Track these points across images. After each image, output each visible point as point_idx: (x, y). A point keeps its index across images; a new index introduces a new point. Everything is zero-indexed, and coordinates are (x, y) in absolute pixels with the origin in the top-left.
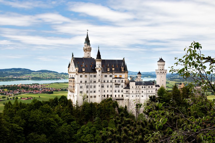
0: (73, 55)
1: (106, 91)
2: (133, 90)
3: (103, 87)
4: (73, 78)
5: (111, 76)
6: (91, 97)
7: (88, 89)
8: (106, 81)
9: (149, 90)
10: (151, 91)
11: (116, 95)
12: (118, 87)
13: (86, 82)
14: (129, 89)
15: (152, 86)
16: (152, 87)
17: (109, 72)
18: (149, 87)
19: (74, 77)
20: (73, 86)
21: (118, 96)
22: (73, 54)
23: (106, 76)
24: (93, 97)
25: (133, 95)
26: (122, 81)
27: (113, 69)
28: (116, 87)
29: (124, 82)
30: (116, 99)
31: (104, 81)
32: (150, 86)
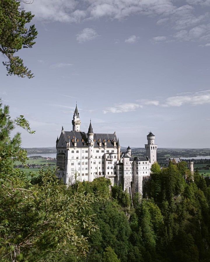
0: (63, 129)
1: (98, 168)
2: (127, 166)
3: (95, 163)
4: (64, 154)
5: (103, 151)
6: (83, 175)
7: (79, 166)
8: (98, 157)
9: (144, 166)
10: (145, 167)
11: (108, 173)
12: (111, 163)
13: (77, 158)
14: (122, 166)
15: (146, 161)
16: (146, 163)
17: (101, 147)
18: (143, 163)
19: (64, 152)
20: (63, 163)
21: (111, 173)
22: (63, 127)
23: (98, 151)
24: (85, 175)
25: (127, 172)
26: (115, 157)
27: (106, 144)
28: (109, 163)
29: (117, 157)
30: (109, 177)
31: (96, 157)
32: (145, 162)
